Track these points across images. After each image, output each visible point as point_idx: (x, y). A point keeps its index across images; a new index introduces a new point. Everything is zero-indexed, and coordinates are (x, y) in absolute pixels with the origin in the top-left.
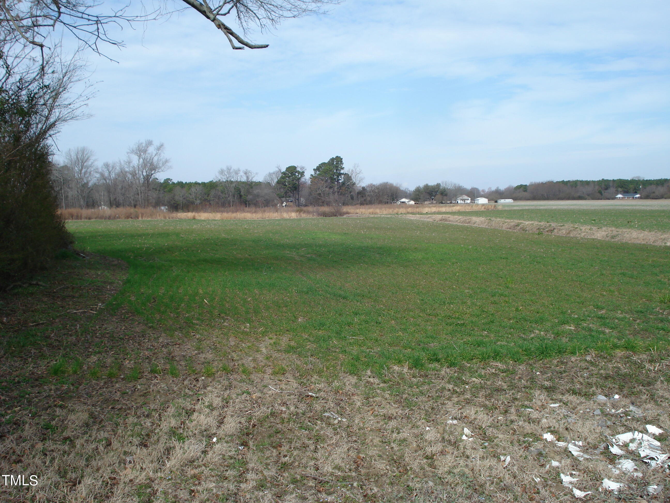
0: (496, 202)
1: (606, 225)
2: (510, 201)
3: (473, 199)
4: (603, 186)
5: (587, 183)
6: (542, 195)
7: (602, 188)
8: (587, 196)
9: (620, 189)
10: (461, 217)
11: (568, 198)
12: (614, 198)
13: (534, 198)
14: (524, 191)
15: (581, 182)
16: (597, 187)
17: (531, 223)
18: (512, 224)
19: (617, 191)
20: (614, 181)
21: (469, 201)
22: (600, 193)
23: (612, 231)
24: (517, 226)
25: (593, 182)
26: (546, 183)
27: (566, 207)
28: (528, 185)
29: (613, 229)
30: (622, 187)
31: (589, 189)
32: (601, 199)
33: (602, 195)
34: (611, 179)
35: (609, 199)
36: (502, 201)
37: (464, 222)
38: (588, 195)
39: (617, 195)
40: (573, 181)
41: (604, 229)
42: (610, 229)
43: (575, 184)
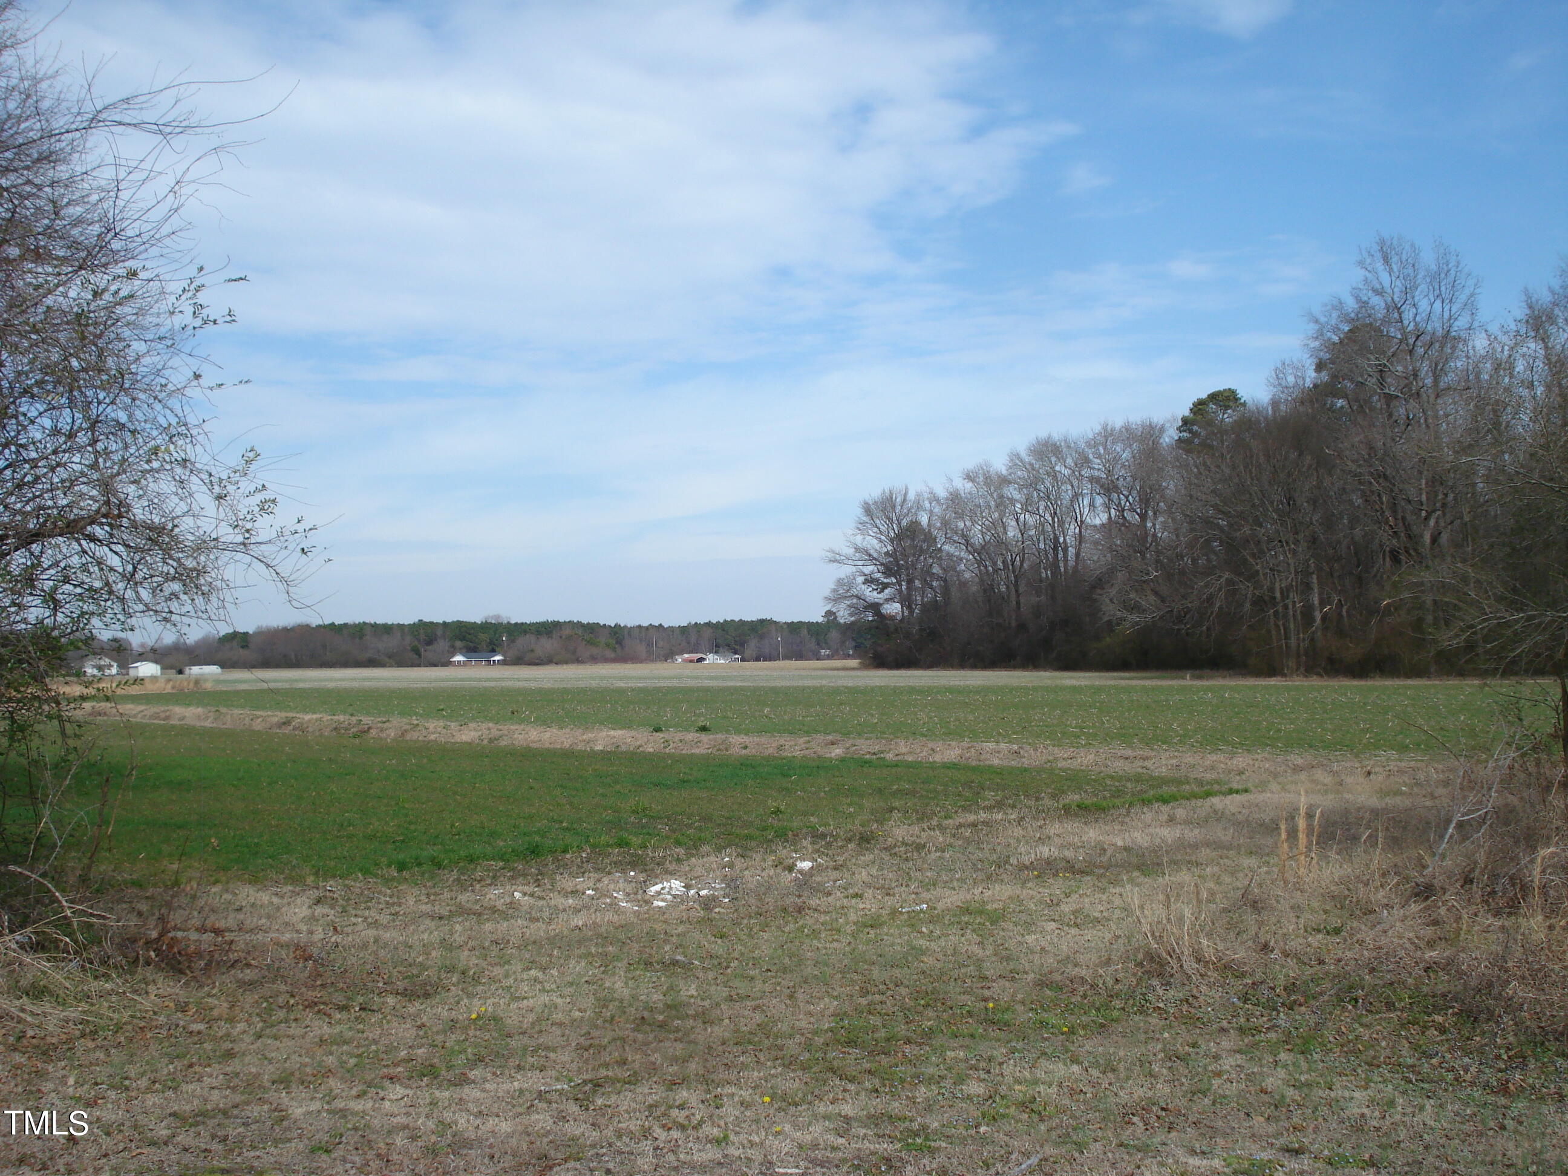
0: (180, 672)
1: (473, 719)
2: (214, 669)
3: (124, 666)
4: (422, 637)
5: (387, 629)
6: (285, 656)
7: (419, 640)
8: (387, 660)
9: (459, 644)
10: (142, 707)
11: (345, 664)
12: (447, 664)
13: (267, 663)
14: (242, 647)
15: (375, 626)
16: (408, 639)
17: (315, 716)
18: (275, 720)
19: (453, 646)
20: (445, 624)
21: (114, 671)
22: (417, 652)
23: (489, 729)
24: (284, 723)
25: (401, 627)
26: (293, 629)
27: (356, 684)
28: (251, 632)
29: (491, 725)
30: (463, 639)
31: (391, 643)
32: (419, 666)
33: (420, 655)
34: (439, 620)
35: (435, 666)
36: (196, 670)
37: (156, 716)
38: (390, 657)
39: (453, 657)
40: (355, 625)
41: (472, 725)
42: (484, 726)
43: (359, 632)
